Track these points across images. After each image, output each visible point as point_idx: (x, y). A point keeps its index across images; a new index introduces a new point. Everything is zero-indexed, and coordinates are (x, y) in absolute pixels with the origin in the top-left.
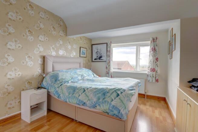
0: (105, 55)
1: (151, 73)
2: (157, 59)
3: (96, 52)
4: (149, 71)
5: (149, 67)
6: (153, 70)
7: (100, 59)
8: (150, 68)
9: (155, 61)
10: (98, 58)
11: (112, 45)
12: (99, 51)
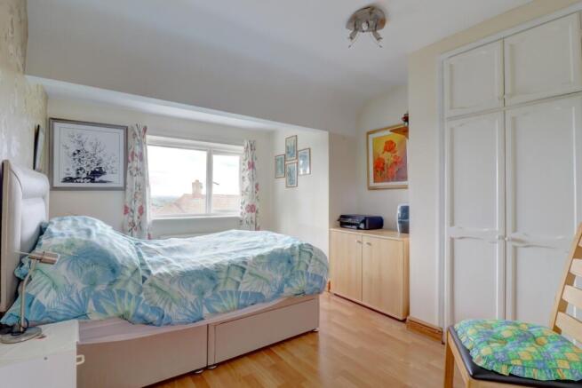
0: (119, 165)
1: (248, 216)
2: (257, 186)
3: (73, 150)
4: (244, 211)
5: (243, 203)
6: (252, 209)
7: (93, 181)
8: (247, 203)
9: (255, 189)
10: (85, 175)
11: (148, 137)
12: (88, 148)
